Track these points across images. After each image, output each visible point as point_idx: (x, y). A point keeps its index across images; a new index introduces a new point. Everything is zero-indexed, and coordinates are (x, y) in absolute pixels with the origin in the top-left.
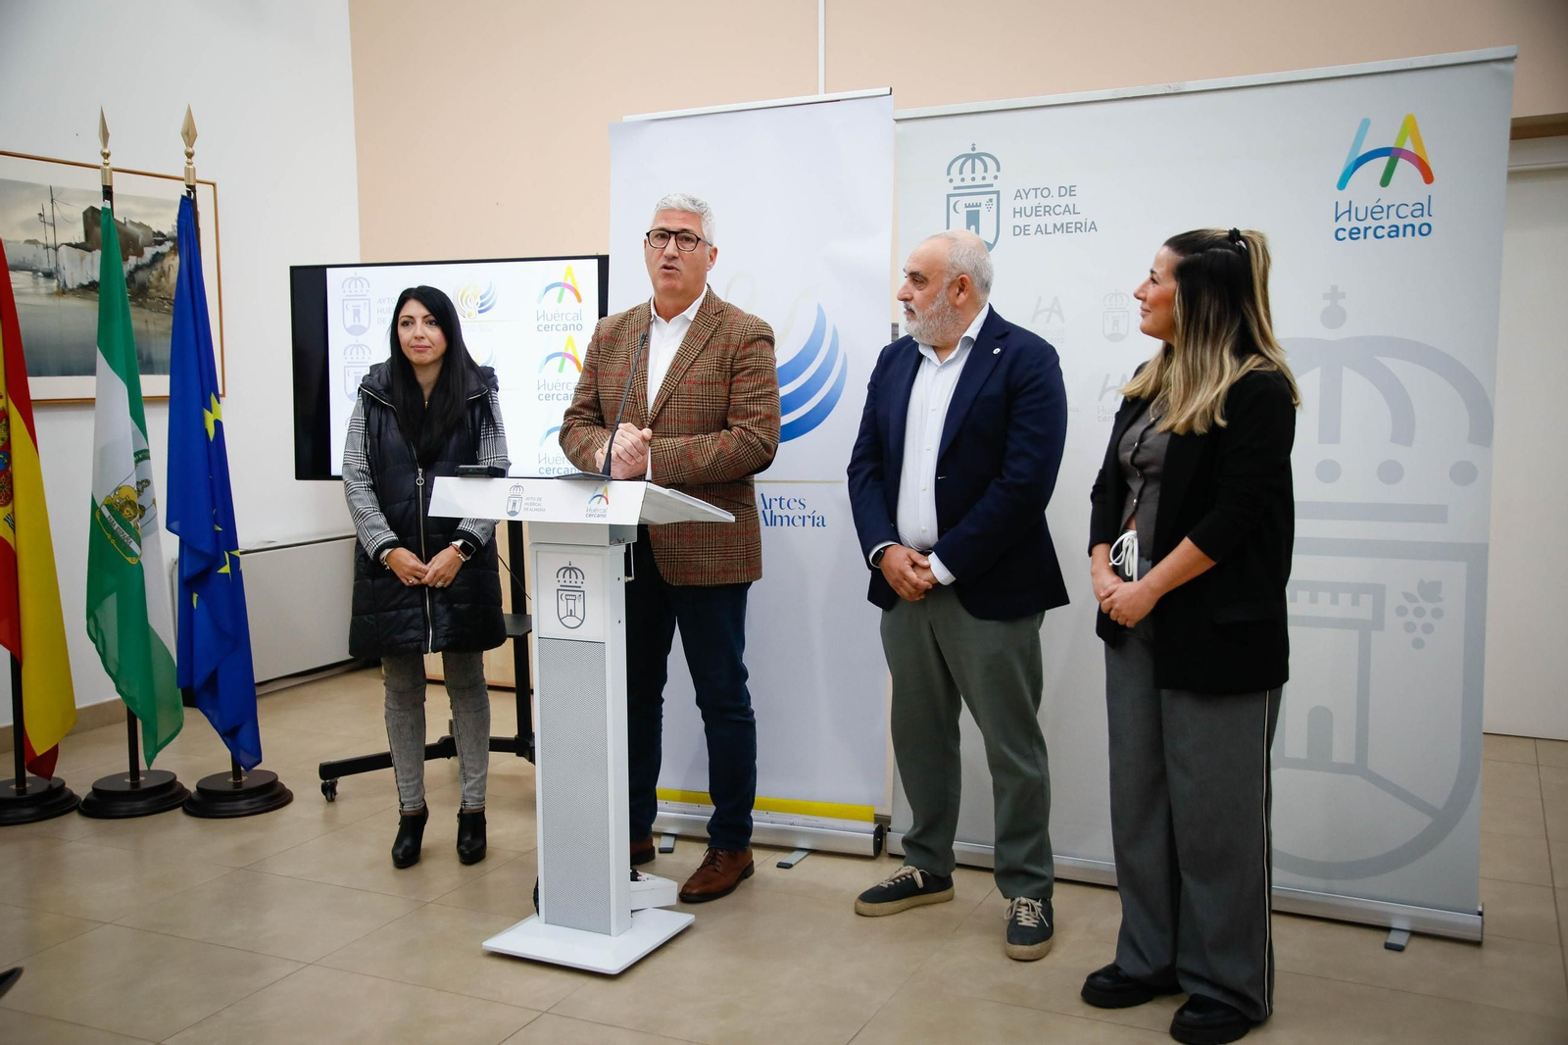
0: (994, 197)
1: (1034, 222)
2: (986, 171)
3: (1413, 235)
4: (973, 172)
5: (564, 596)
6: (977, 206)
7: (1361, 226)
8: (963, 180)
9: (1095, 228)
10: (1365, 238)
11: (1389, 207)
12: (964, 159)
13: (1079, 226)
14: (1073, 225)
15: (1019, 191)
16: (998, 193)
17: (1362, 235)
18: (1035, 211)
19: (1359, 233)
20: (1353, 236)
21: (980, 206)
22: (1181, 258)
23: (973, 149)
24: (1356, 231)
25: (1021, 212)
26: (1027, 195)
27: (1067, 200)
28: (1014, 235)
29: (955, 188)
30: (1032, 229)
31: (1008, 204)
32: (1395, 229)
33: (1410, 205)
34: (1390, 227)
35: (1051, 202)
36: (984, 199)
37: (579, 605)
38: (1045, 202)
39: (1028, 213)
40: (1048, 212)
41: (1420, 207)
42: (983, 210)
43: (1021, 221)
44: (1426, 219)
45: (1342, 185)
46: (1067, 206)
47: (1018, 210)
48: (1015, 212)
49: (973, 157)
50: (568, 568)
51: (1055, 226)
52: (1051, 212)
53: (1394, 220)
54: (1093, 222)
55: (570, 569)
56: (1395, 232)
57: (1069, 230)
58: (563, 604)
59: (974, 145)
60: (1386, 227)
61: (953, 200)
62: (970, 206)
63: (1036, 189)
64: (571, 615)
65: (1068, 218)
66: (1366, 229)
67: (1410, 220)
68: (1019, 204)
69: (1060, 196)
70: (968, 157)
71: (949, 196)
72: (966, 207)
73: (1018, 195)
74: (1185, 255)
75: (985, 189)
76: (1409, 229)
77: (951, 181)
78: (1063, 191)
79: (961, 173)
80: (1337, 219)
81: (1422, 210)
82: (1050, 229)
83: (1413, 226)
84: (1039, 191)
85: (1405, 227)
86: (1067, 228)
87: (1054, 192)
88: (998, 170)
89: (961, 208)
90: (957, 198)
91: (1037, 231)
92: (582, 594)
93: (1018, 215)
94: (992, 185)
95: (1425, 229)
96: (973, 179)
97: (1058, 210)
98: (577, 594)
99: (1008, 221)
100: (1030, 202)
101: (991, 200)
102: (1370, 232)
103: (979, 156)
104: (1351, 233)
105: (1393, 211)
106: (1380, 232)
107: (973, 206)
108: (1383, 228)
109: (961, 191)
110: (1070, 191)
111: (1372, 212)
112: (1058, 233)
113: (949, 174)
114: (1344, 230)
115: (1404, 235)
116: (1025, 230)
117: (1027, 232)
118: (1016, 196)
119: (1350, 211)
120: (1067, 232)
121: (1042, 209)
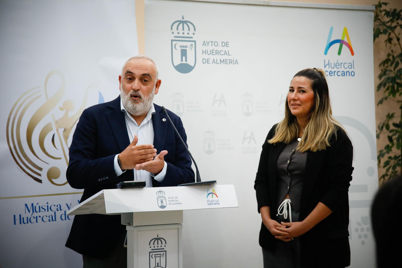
0: (193, 43)
1: (211, 57)
2: (189, 30)
3: (349, 76)
4: (183, 30)
5: (153, 256)
6: (185, 47)
7: (333, 70)
8: (178, 33)
9: (237, 63)
10: (334, 75)
11: (341, 64)
12: (178, 23)
13: (231, 62)
14: (228, 61)
15: (204, 42)
16: (195, 42)
17: (333, 74)
18: (212, 52)
19: (332, 73)
20: (331, 74)
21: (187, 47)
22: (313, 81)
23: (183, 18)
24: (331, 72)
25: (205, 52)
26: (208, 44)
27: (225, 49)
28: (203, 63)
29: (175, 37)
30: (211, 61)
31: (200, 48)
32: (343, 72)
33: (348, 63)
34: (342, 72)
35: (219, 48)
36: (188, 44)
37: (163, 259)
38: (216, 48)
39: (209, 53)
40: (218, 53)
41: (350, 64)
42: (188, 49)
43: (206, 57)
44: (352, 70)
45: (326, 53)
46: (225, 51)
47: (204, 51)
48: (203, 52)
49: (183, 22)
50: (156, 239)
51: (221, 60)
52: (219, 53)
53: (343, 69)
54: (236, 60)
55: (158, 239)
56: (344, 74)
57: (227, 63)
58: (153, 260)
59: (183, 16)
60: (341, 71)
61: (174, 43)
62: (182, 47)
63: (212, 42)
64: (158, 266)
65: (225, 57)
66: (334, 72)
67: (348, 70)
68: (205, 48)
69: (222, 46)
70: (181, 22)
71: (172, 41)
72: (180, 47)
73: (204, 44)
74: (313, 79)
75: (189, 39)
76: (348, 73)
77: (173, 33)
78: (223, 44)
79: (177, 29)
80: (325, 67)
81: (351, 66)
82: (219, 62)
83: (349, 72)
84: (213, 43)
85: (347, 72)
86: (226, 62)
87: (220, 44)
88: (195, 30)
89: (178, 47)
90: (176, 42)
91: (213, 62)
92: (165, 253)
93: (204, 53)
94: (192, 38)
95: (353, 74)
96: (183, 33)
97: (222, 53)
98: (162, 253)
99: (200, 56)
100: (209, 48)
101: (192, 45)
102: (336, 73)
103: (186, 22)
104: (330, 73)
105: (342, 65)
106: (339, 74)
107: (184, 47)
108: (340, 72)
109: (178, 39)
110: (226, 44)
111: (336, 65)
112: (222, 64)
113: (172, 29)
114: (327, 72)
115: (347, 75)
116: (207, 61)
117: (209, 62)
118: (203, 44)
119: (329, 64)
120: (226, 64)
121: (215, 52)
